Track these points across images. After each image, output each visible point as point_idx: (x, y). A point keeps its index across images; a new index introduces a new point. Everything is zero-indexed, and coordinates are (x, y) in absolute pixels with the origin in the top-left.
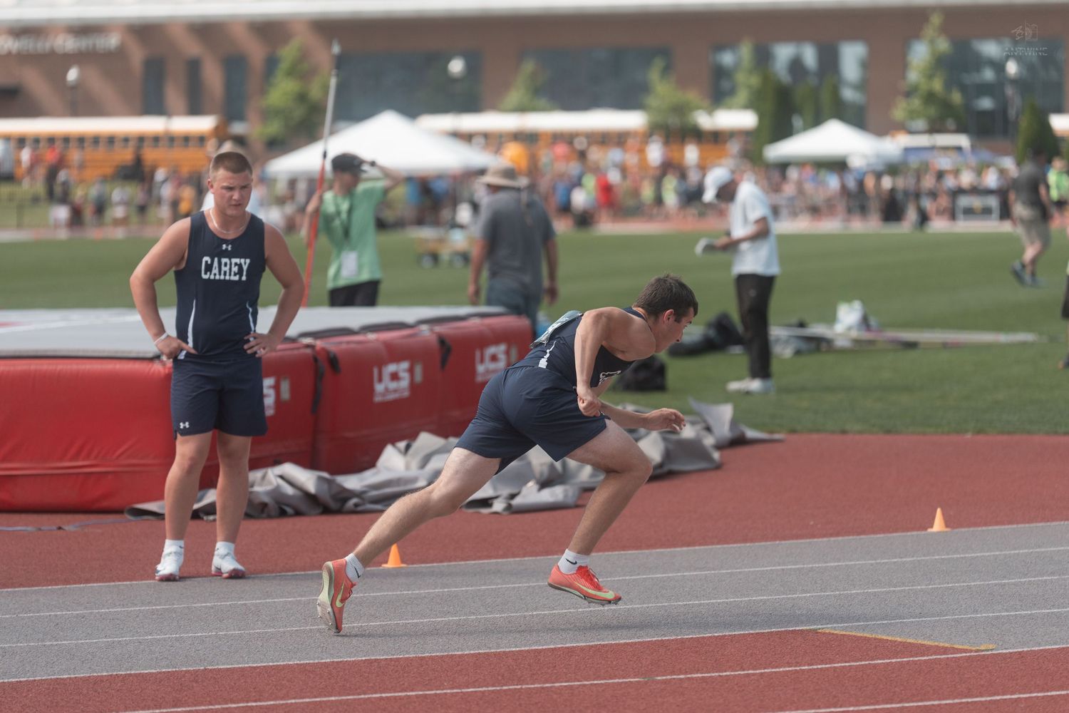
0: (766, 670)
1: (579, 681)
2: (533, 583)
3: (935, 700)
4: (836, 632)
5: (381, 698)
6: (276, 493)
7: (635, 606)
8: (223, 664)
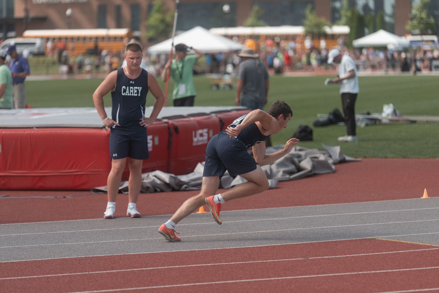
0: (354, 255)
1: (277, 260)
2: (259, 219)
3: (424, 267)
4: (383, 239)
5: (197, 266)
6: (153, 183)
7: (300, 229)
8: (132, 253)
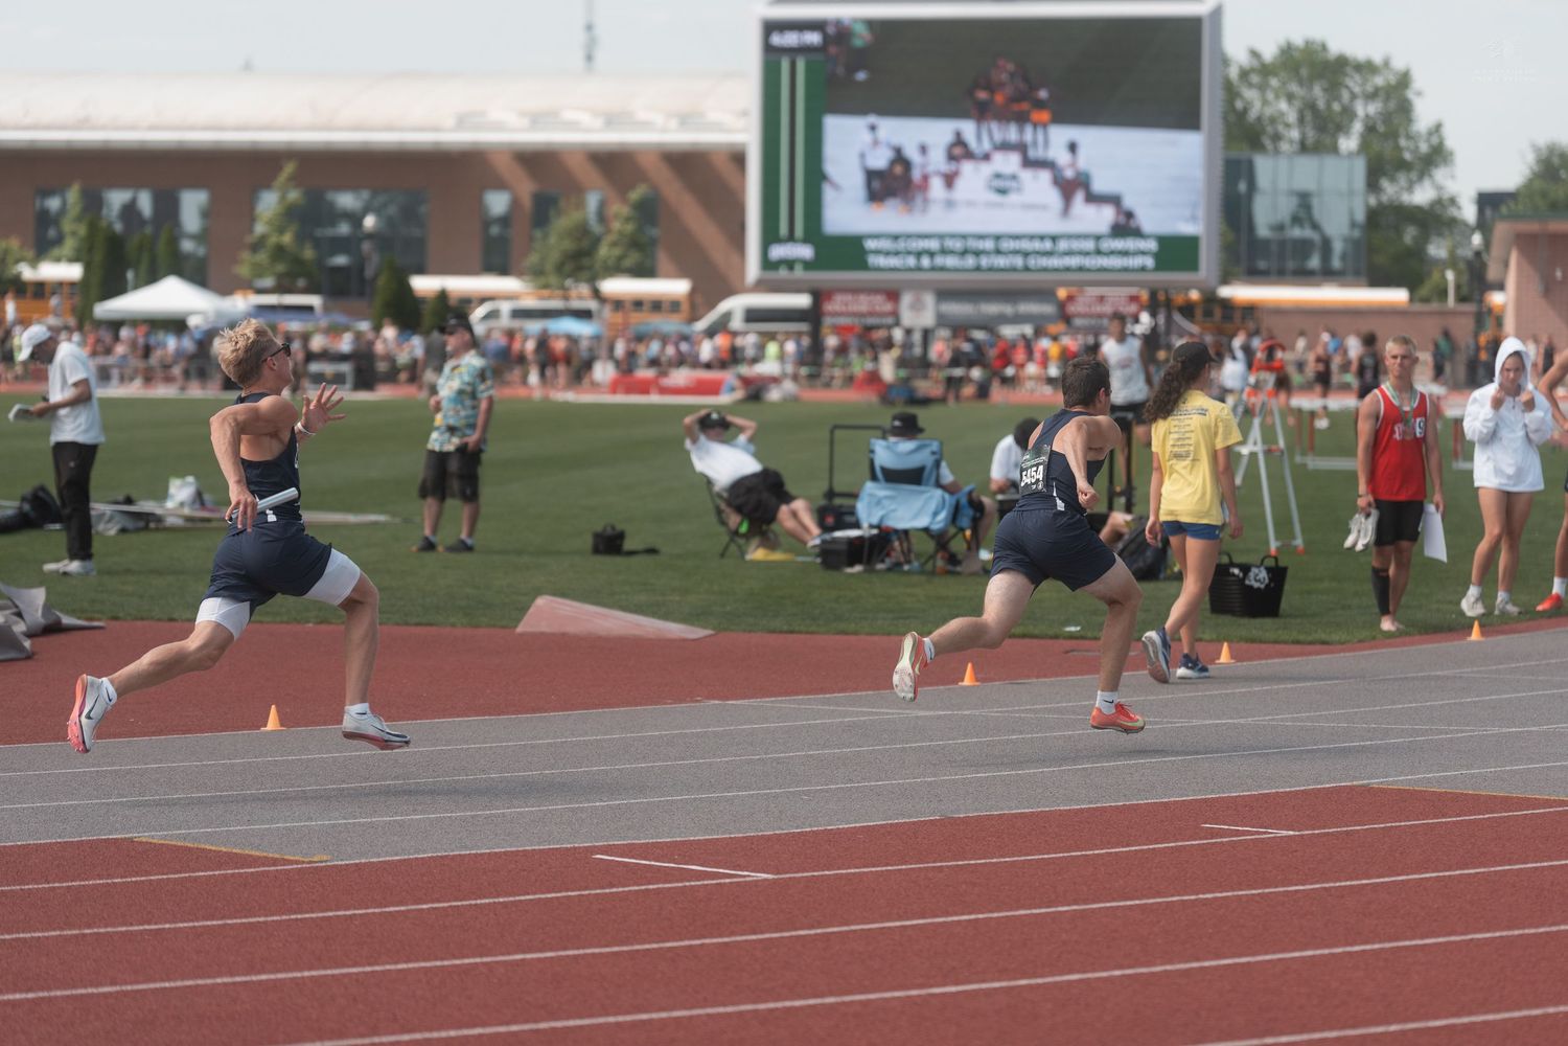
0: (74, 883)
3: (259, 916)
4: (153, 841)
